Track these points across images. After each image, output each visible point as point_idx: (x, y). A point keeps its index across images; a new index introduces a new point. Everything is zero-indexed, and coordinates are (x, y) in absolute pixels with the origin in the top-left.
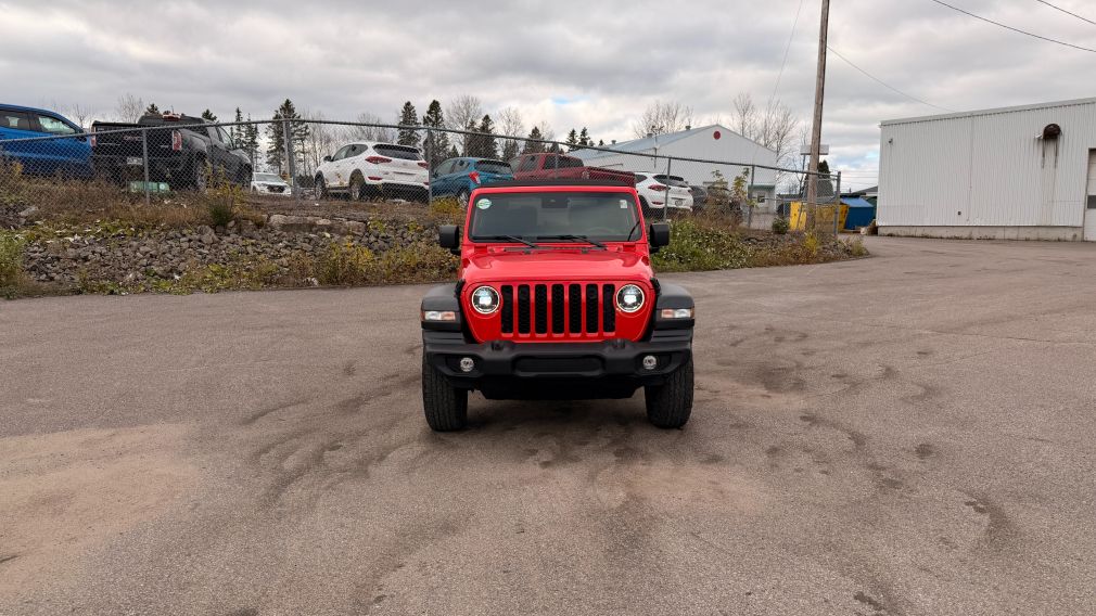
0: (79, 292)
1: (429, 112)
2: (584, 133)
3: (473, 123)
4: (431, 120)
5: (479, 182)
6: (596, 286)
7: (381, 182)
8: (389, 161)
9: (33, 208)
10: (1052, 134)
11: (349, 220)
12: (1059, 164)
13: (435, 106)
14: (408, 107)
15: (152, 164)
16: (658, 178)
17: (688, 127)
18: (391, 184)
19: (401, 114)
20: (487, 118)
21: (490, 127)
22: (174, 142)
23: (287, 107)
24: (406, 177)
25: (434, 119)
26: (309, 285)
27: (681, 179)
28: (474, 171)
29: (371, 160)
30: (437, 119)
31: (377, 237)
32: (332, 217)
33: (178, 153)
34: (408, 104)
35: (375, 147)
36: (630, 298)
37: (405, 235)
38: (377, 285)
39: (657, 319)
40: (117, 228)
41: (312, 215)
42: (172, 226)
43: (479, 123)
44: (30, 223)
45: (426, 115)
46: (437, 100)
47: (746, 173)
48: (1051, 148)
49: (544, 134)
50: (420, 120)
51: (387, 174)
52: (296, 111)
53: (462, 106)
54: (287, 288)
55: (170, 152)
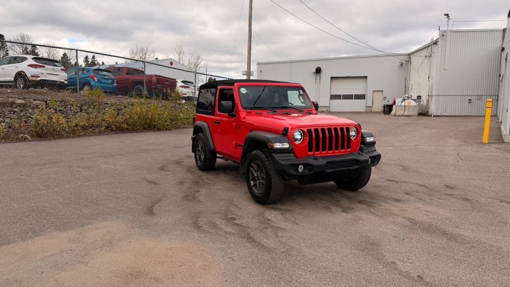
2: (94, 57)
5: (96, 80)
6: (343, 128)
7: (39, 79)
8: (45, 67)
10: (318, 71)
11: (35, 100)
12: (321, 82)
16: (183, 82)
17: (157, 59)
18: (45, 80)
24: (53, 76)
26: (26, 139)
27: (193, 83)
28: (92, 74)
29: (31, 66)
31: (56, 110)
32: (24, 99)
35: (33, 59)
37: (72, 109)
38: (67, 137)
41: (11, 97)
48: (318, 76)
51: (43, 74)
54: (12, 141)
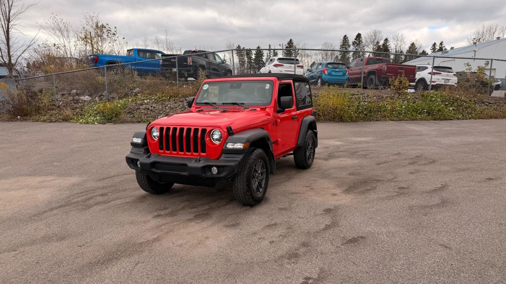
0: (140, 122)
1: (355, 39)
2: (441, 44)
3: (378, 43)
4: (356, 43)
5: (327, 74)
6: (198, 129)
9: (138, 89)
13: (359, 36)
14: (345, 38)
15: (180, 71)
16: (434, 68)
17: (498, 38)
19: (342, 41)
20: (386, 40)
21: (388, 44)
22: (189, 62)
23: (291, 42)
25: (358, 42)
27: (451, 68)
28: (324, 68)
29: (276, 66)
30: (359, 42)
33: (190, 66)
34: (345, 36)
35: (278, 60)
36: (216, 136)
39: (224, 148)
40: (162, 97)
42: (183, 96)
43: (381, 43)
44: (136, 94)
45: (354, 40)
46: (360, 33)
47: (487, 64)
49: (417, 46)
50: (351, 43)
52: (294, 44)
53: (373, 35)
55: (187, 66)
